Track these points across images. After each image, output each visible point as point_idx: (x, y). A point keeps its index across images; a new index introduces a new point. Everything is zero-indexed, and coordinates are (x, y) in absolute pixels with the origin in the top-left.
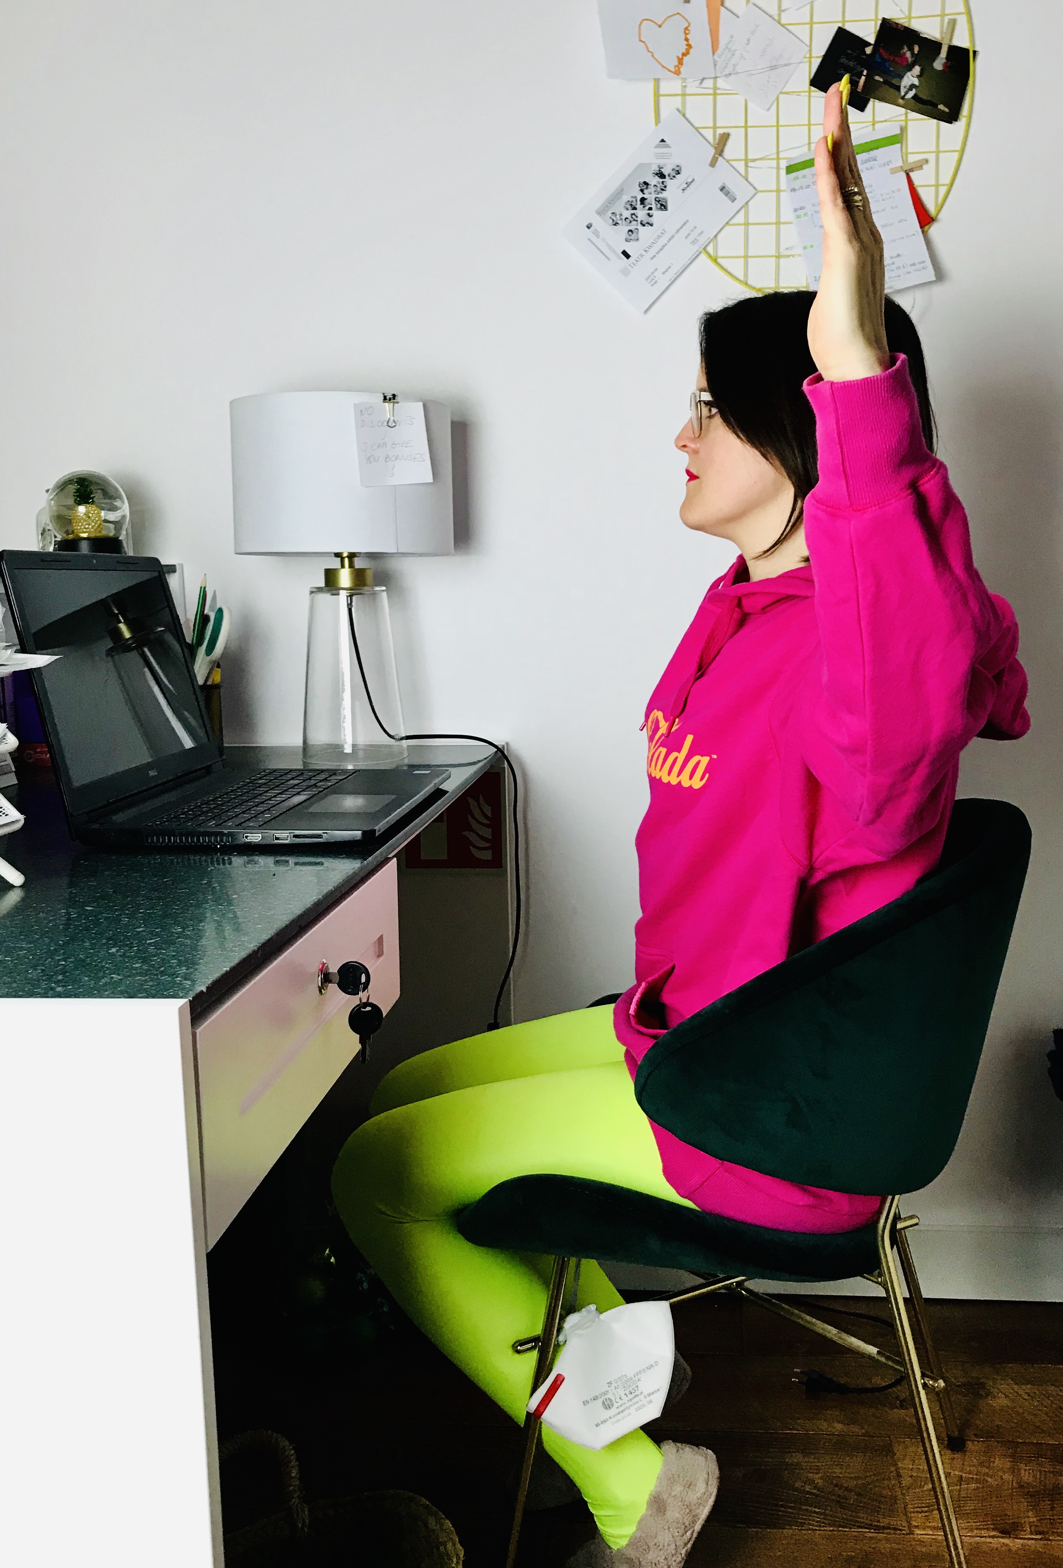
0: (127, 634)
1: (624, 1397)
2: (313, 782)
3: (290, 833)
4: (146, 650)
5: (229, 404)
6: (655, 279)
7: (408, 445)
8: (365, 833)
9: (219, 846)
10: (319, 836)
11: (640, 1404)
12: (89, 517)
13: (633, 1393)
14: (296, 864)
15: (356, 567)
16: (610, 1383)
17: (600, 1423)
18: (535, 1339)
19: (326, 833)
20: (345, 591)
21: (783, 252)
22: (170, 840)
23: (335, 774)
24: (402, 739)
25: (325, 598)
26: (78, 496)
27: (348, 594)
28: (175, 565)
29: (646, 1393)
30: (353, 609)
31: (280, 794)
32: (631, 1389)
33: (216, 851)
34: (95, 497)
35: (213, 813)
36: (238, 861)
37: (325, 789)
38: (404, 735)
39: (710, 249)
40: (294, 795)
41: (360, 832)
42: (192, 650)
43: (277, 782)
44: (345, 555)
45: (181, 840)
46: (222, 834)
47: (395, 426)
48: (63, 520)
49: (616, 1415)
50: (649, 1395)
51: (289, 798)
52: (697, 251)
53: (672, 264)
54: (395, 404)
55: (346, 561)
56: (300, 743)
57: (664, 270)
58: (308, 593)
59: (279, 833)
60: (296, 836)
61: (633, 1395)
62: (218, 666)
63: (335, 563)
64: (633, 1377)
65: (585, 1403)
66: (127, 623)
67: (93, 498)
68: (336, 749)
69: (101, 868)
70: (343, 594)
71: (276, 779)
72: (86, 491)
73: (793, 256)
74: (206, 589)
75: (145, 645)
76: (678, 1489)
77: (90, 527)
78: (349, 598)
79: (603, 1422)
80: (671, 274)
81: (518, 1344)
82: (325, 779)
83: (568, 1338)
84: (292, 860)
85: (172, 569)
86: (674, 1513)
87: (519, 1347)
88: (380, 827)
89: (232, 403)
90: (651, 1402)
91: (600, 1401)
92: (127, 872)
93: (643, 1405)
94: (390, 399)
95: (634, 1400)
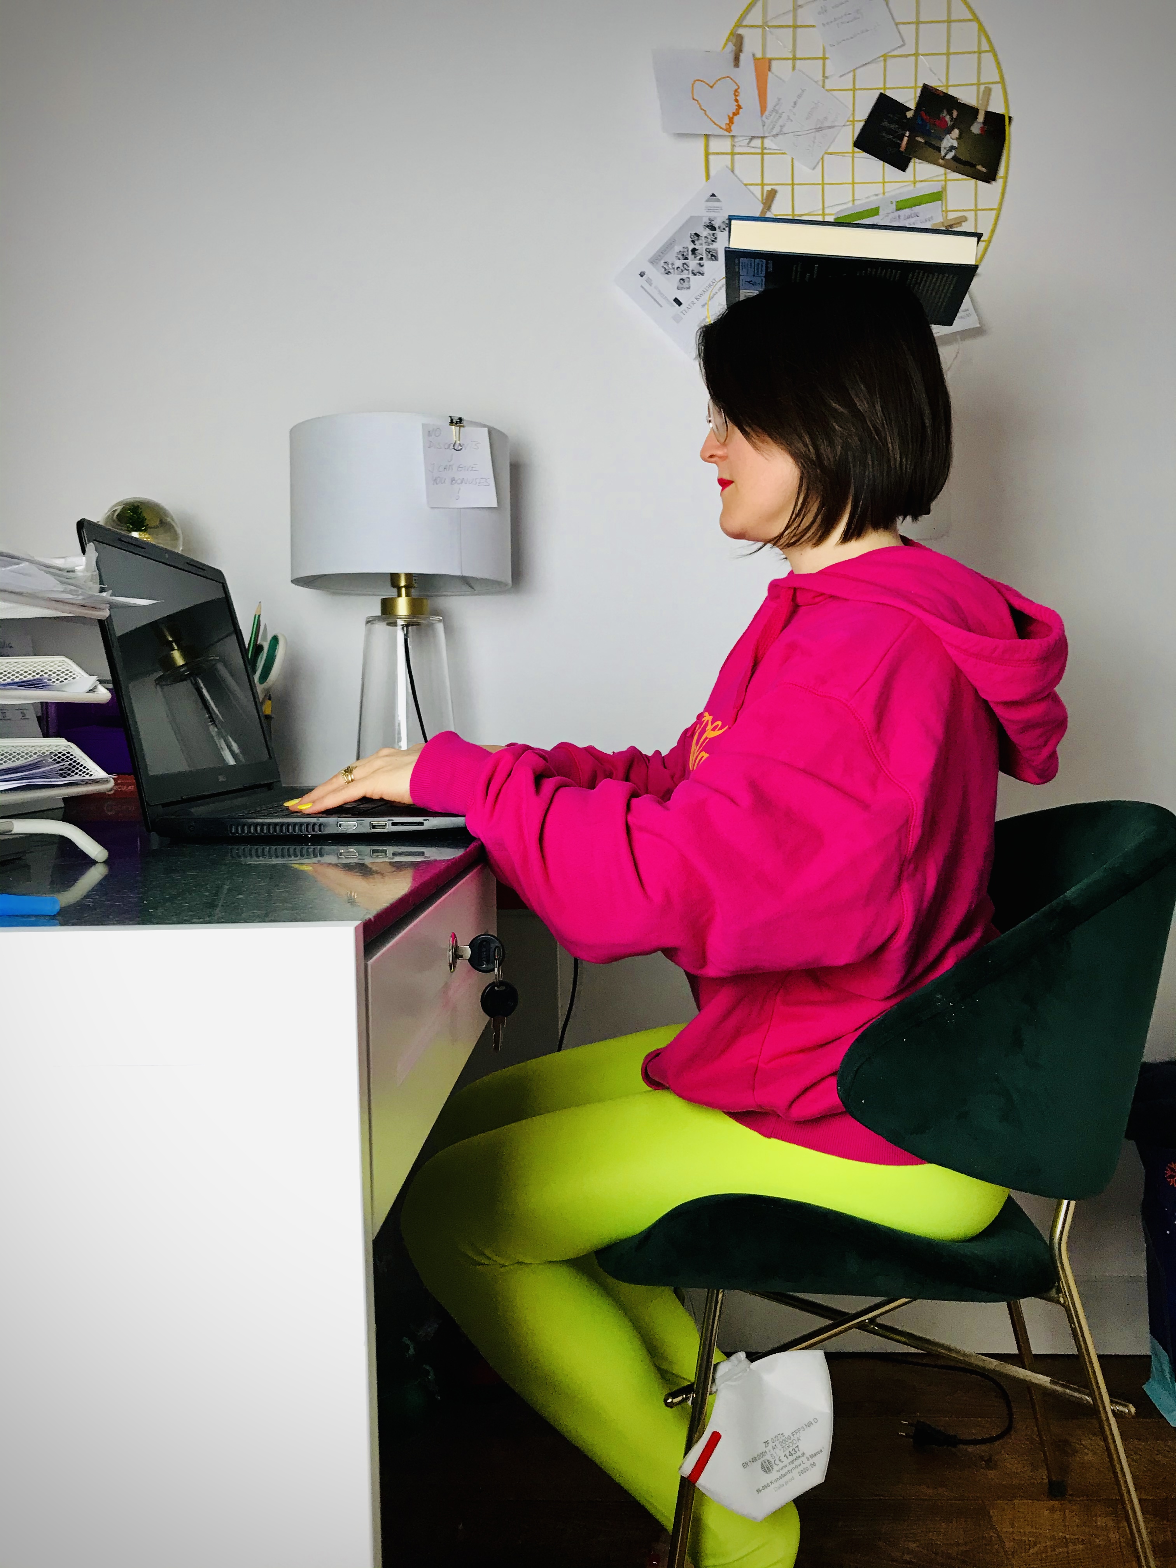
5: (289, 430)
7: (475, 470)
11: (802, 1466)
13: (794, 1455)
16: (766, 1442)
18: (688, 1391)
20: (402, 621)
25: (382, 627)
26: (130, 523)
27: (405, 625)
29: (807, 1454)
30: (410, 641)
32: (791, 1450)
33: (307, 841)
34: (148, 524)
44: (402, 584)
46: (313, 824)
47: (461, 449)
49: (774, 1481)
50: (809, 1458)
54: (462, 428)
55: (403, 590)
58: (365, 623)
62: (270, 699)
64: (790, 1435)
65: (744, 1465)
67: (146, 525)
72: (140, 517)
78: (405, 628)
79: (763, 1488)
89: (291, 428)
91: (759, 1464)
93: (806, 1469)
94: (457, 422)
95: (796, 1463)
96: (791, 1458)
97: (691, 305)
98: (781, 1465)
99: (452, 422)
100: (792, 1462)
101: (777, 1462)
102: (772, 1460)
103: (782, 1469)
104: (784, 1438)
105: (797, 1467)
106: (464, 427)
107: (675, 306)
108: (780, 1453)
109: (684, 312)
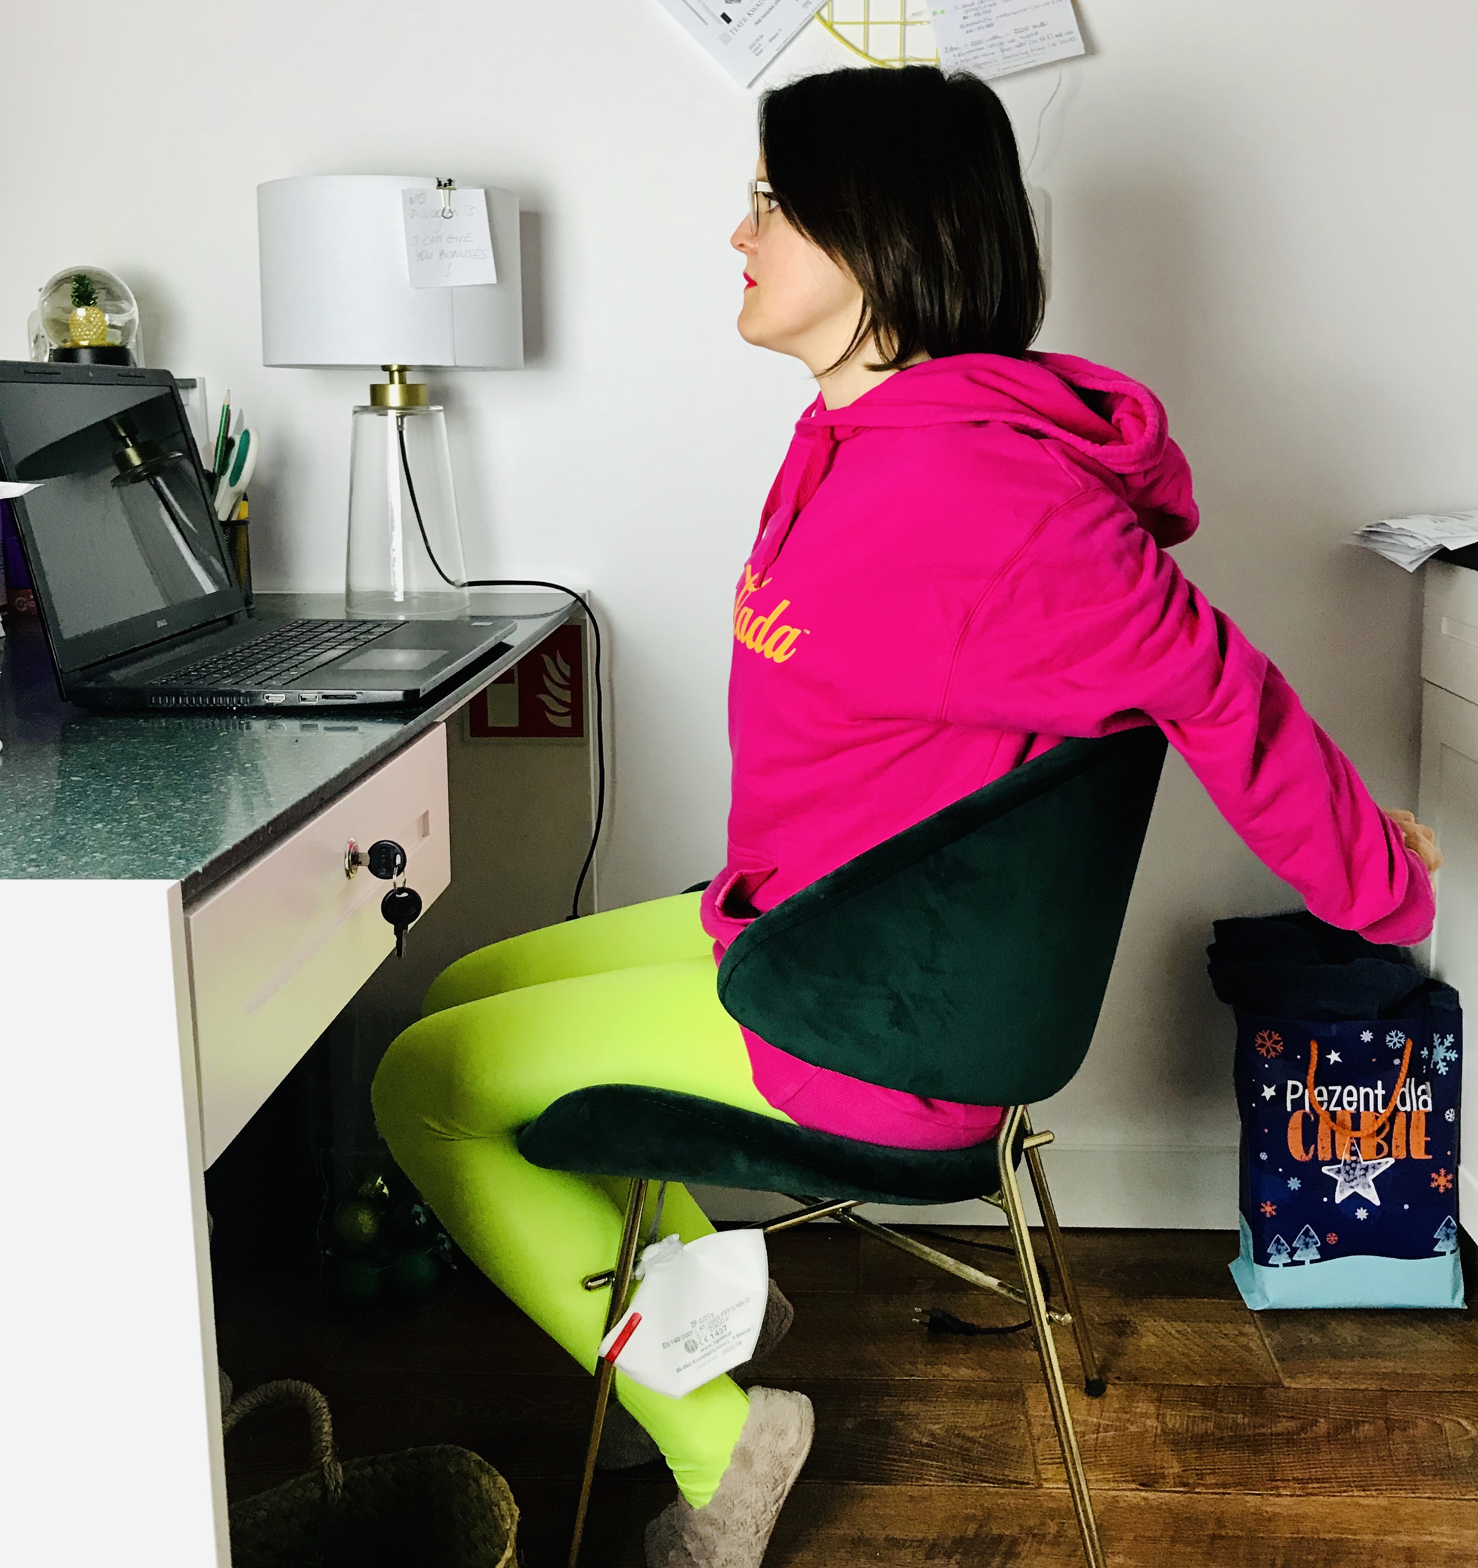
0: (136, 461)
1: (709, 1338)
2: (352, 634)
3: (318, 693)
4: (159, 479)
5: (255, 191)
6: (760, 48)
7: (467, 239)
8: (407, 693)
9: (235, 708)
10: (353, 697)
11: (728, 1345)
12: (90, 322)
13: (720, 1333)
14: (326, 729)
15: (408, 382)
16: (694, 1323)
17: (682, 1367)
18: (609, 1274)
19: (361, 693)
20: (395, 411)
21: (909, 19)
22: (177, 701)
23: (379, 625)
24: (463, 585)
25: (371, 419)
26: (77, 296)
27: (398, 415)
28: (194, 380)
29: (734, 1334)
30: (404, 432)
31: (312, 648)
32: (718, 1329)
33: (231, 713)
34: (97, 298)
35: (231, 670)
36: (258, 725)
37: (366, 642)
38: (465, 581)
39: (825, 13)
40: (329, 649)
41: (402, 692)
42: (212, 480)
43: (311, 635)
44: (395, 368)
45: (191, 701)
46: (239, 694)
47: (452, 216)
48: (61, 326)
49: (701, 1358)
50: (738, 1336)
51: (322, 653)
52: (810, 15)
53: (780, 30)
54: (452, 192)
55: (396, 375)
56: (342, 589)
57: (772, 36)
58: (351, 413)
59: (306, 694)
60: (325, 697)
61: (721, 1336)
62: (245, 498)
63: (382, 378)
64: (720, 1315)
65: (665, 1345)
66: (136, 446)
67: (94, 299)
68: (384, 597)
69: (95, 733)
70: (392, 414)
71: (310, 631)
72: (86, 290)
73: (921, 23)
74: (230, 408)
75: (157, 474)
76: (767, 1438)
77: (92, 333)
78: (400, 419)
79: (686, 1366)
80: (779, 42)
81: (588, 1280)
82: (368, 632)
83: (646, 1272)
84: (321, 724)
85: (190, 384)
86: (762, 1467)
87: (589, 1283)
88: (425, 686)
89: (259, 187)
90: (740, 1343)
91: (682, 1344)
92: (125, 737)
93: (732, 1347)
94: (446, 184)
95: (721, 1342)
96: (717, 1337)
97: (743, 22)
98: (706, 1344)
99: (439, 184)
100: (717, 1341)
101: (703, 1341)
102: (697, 1340)
103: (706, 1348)
104: (712, 1318)
105: (721, 1346)
106: (454, 189)
107: (721, 23)
108: (707, 1333)
109: (734, 31)
